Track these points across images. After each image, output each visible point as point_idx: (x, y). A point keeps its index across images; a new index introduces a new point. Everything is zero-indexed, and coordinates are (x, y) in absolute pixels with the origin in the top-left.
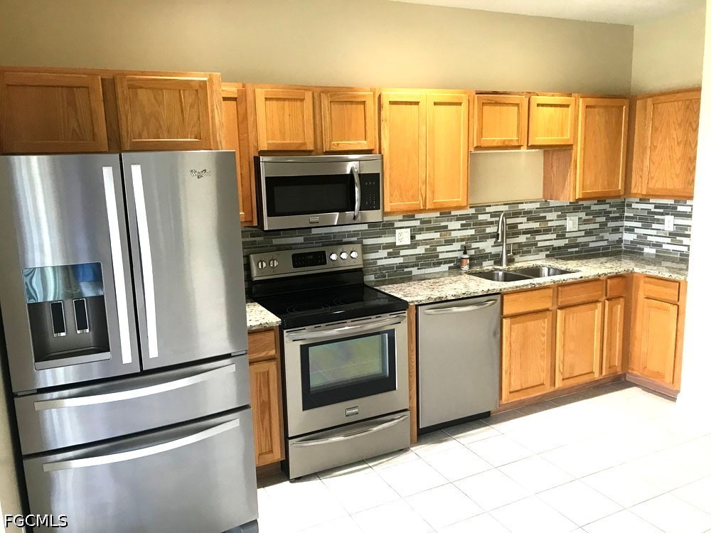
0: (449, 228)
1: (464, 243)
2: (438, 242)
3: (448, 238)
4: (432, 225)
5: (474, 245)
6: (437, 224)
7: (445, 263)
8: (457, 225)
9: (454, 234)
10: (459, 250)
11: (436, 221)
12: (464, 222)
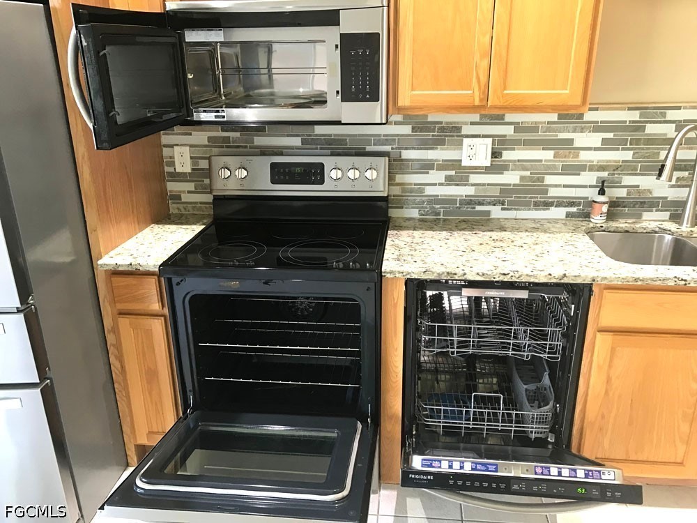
0: (576, 144)
1: (605, 174)
2: (548, 167)
3: (570, 161)
4: (541, 135)
5: (628, 180)
6: (550, 136)
7: (559, 205)
8: (595, 139)
9: (584, 156)
10: (591, 186)
11: (548, 130)
12: (610, 135)
